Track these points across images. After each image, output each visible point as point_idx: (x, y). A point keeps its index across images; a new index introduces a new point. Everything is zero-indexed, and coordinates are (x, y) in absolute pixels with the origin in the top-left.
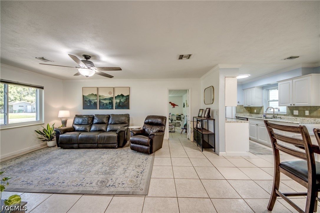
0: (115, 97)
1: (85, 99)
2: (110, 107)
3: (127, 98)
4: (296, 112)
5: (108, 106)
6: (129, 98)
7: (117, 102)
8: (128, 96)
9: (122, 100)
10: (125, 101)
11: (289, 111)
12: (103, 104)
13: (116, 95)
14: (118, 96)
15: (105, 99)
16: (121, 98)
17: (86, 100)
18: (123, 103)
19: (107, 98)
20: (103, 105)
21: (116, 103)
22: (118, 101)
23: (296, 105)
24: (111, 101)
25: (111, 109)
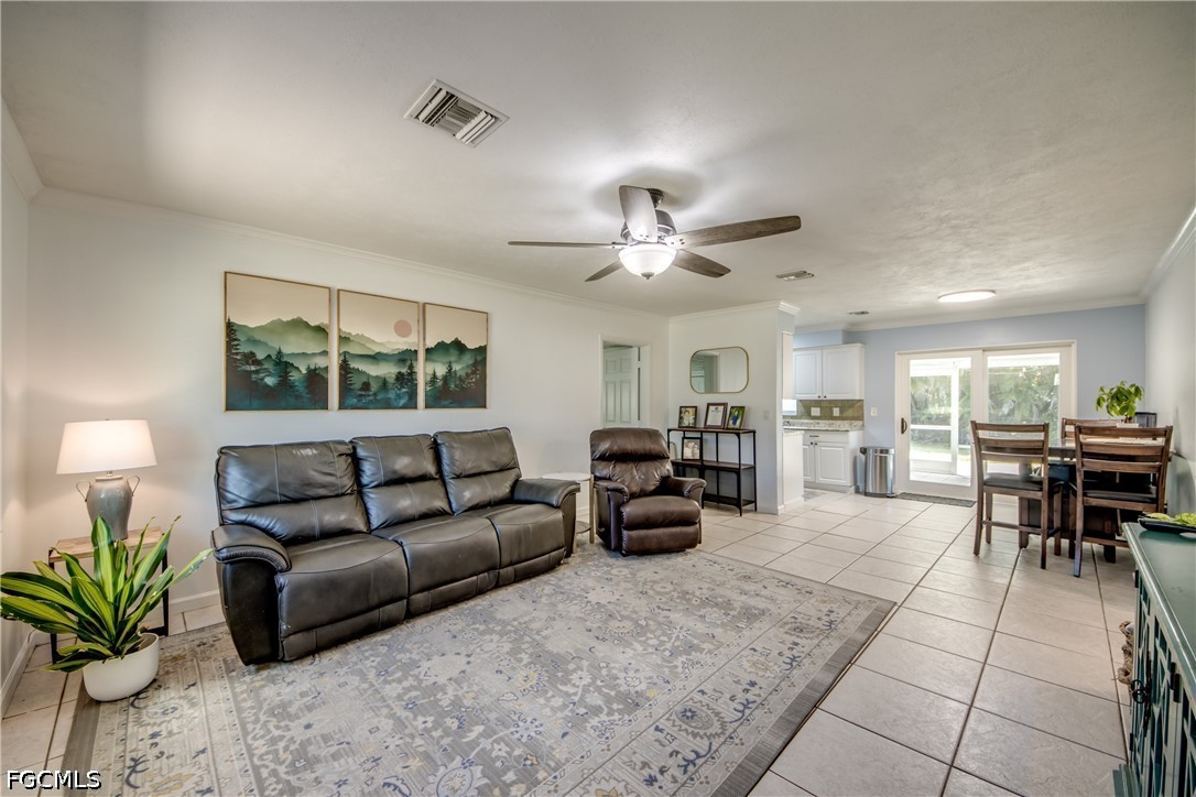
0: (428, 351)
1: (244, 349)
2: (399, 397)
3: (479, 358)
4: (816, 411)
5: (392, 395)
6: (484, 361)
7: (434, 376)
8: (482, 350)
9: (457, 367)
10: (470, 371)
11: (803, 409)
12: (365, 380)
13: (431, 343)
14: (441, 346)
15: (376, 358)
16: (452, 359)
17: (252, 354)
18: (460, 378)
19: (384, 351)
20: (366, 386)
21: (429, 379)
22: (441, 370)
23: (828, 398)
24: (404, 370)
25: (404, 407)
